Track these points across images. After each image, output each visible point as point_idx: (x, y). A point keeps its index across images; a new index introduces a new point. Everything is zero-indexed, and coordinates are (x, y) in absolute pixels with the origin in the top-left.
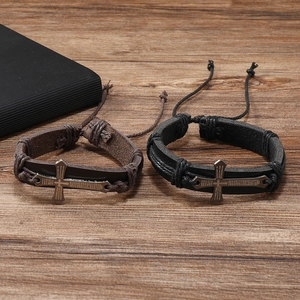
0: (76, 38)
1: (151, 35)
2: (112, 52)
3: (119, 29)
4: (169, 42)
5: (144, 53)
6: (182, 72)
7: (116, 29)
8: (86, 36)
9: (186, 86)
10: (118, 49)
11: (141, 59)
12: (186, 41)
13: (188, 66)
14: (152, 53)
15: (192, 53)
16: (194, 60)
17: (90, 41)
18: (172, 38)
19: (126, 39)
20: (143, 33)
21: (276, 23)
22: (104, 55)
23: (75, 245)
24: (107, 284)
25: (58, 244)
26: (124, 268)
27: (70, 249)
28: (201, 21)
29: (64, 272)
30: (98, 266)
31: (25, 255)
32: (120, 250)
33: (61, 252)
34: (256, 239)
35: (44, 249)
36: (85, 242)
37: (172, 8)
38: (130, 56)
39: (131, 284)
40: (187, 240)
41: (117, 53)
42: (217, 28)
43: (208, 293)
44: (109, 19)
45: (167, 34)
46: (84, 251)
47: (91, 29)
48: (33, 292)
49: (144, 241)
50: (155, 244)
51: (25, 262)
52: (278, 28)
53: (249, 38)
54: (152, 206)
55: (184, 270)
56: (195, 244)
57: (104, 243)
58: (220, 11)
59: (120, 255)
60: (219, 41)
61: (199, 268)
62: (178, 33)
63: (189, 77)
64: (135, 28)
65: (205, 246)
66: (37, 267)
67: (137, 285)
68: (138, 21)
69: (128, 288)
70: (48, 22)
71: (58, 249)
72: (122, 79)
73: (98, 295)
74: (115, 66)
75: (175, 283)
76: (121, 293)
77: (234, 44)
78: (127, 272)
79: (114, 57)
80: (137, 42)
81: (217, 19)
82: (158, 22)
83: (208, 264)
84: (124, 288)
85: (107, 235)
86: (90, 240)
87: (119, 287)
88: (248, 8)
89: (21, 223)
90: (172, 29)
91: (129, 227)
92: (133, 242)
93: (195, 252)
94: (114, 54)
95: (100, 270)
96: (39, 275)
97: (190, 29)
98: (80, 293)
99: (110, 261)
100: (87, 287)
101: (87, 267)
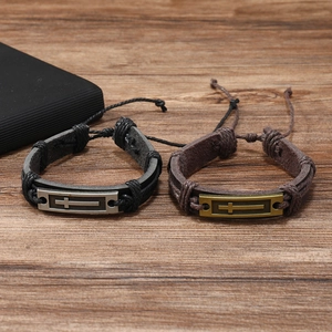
0: (66, 51)
1: (149, 47)
2: (107, 65)
3: (114, 41)
4: (171, 54)
5: (144, 66)
6: (188, 85)
7: (110, 41)
8: (77, 48)
9: (195, 100)
10: (114, 62)
11: (140, 72)
12: (189, 53)
13: (195, 79)
14: (153, 66)
15: (197, 66)
16: (200, 72)
17: (82, 54)
18: (173, 50)
19: (122, 51)
20: (140, 45)
21: (286, 33)
22: (100, 68)
23: (91, 270)
24: (132, 310)
25: (72, 269)
26: (150, 293)
27: (87, 274)
28: (204, 32)
29: (83, 299)
30: (121, 291)
31: (36, 282)
32: (143, 274)
33: (76, 278)
34: (293, 259)
35: (57, 275)
36: (102, 266)
37: (170, 19)
38: (129, 69)
39: (160, 310)
40: (216, 262)
41: (114, 66)
42: (221, 38)
43: (247, 318)
44: (101, 31)
45: (167, 46)
46: (102, 275)
47: (82, 42)
48: (50, 321)
49: (168, 264)
50: (182, 267)
51: (37, 289)
52: (289, 38)
53: (258, 49)
54: (172, 227)
55: (217, 294)
56: (226, 266)
57: (124, 266)
58: (223, 22)
59: (143, 280)
60: (225, 53)
61: (233, 291)
62: (179, 45)
63: (196, 90)
64: (131, 40)
65: (237, 268)
66: (52, 294)
67: (168, 311)
68: (134, 32)
69: (157, 314)
70: (33, 34)
71: (73, 274)
72: (123, 93)
73: (124, 322)
74: (114, 79)
75: (210, 308)
76: (150, 319)
77: (242, 56)
78: (154, 297)
79: (112, 71)
80: (135, 55)
81: (221, 29)
82: (156, 33)
83: (244, 287)
84: (153, 314)
85: (126, 259)
86: (107, 263)
87: (147, 314)
88: (253, 18)
89: (28, 248)
90: (172, 40)
91: (149, 249)
92: (157, 266)
93: (226, 275)
94: (110, 67)
95: (122, 296)
96: (55, 303)
97: (193, 41)
98: (104, 320)
99: (133, 285)
100: (110, 314)
101: (108, 292)
